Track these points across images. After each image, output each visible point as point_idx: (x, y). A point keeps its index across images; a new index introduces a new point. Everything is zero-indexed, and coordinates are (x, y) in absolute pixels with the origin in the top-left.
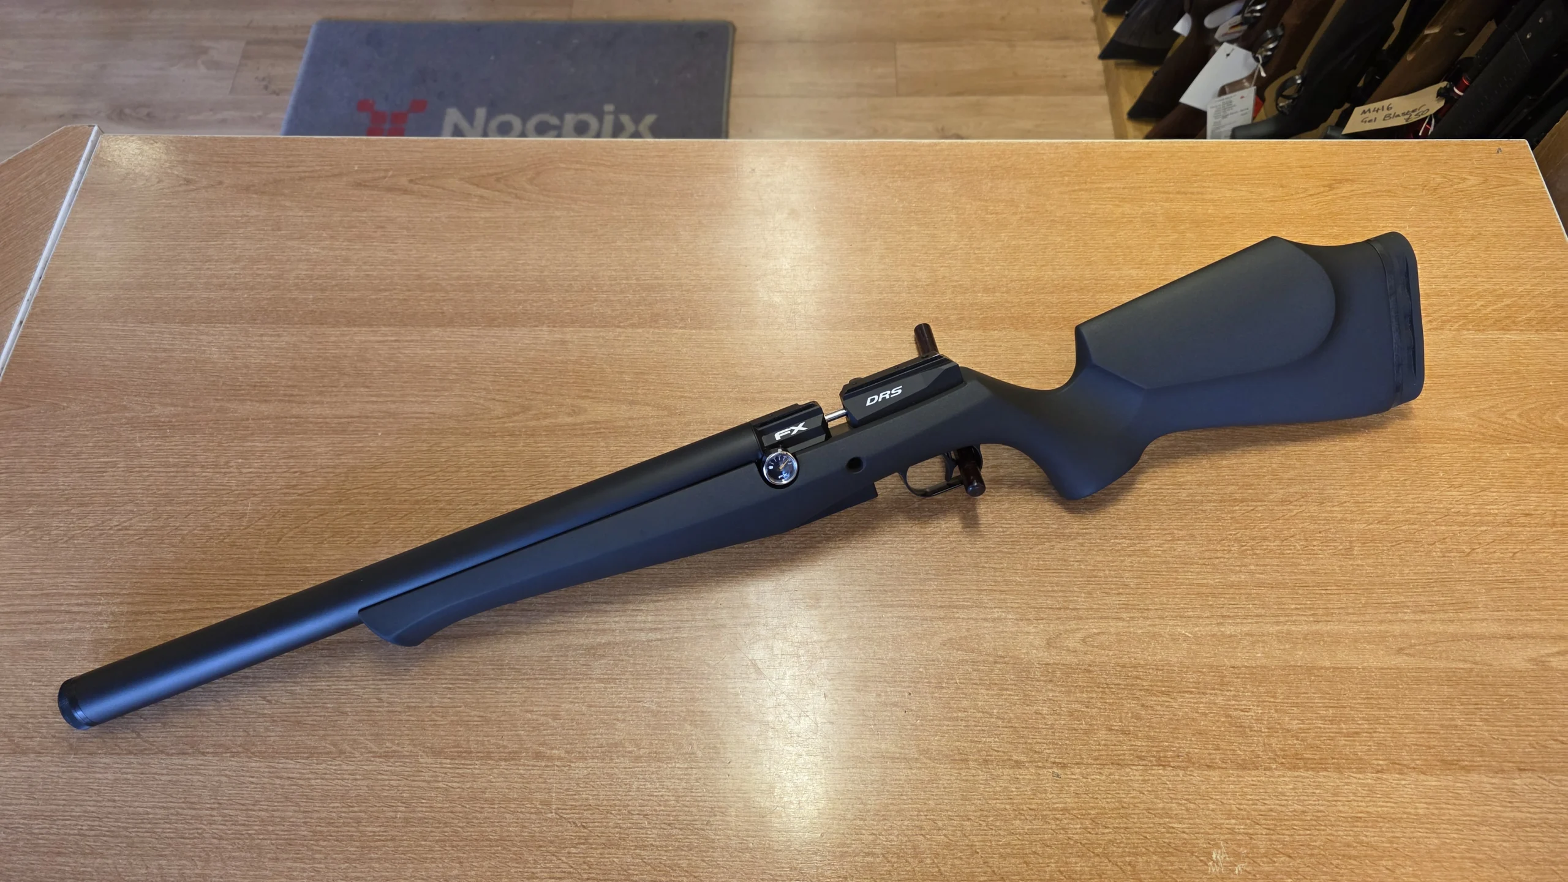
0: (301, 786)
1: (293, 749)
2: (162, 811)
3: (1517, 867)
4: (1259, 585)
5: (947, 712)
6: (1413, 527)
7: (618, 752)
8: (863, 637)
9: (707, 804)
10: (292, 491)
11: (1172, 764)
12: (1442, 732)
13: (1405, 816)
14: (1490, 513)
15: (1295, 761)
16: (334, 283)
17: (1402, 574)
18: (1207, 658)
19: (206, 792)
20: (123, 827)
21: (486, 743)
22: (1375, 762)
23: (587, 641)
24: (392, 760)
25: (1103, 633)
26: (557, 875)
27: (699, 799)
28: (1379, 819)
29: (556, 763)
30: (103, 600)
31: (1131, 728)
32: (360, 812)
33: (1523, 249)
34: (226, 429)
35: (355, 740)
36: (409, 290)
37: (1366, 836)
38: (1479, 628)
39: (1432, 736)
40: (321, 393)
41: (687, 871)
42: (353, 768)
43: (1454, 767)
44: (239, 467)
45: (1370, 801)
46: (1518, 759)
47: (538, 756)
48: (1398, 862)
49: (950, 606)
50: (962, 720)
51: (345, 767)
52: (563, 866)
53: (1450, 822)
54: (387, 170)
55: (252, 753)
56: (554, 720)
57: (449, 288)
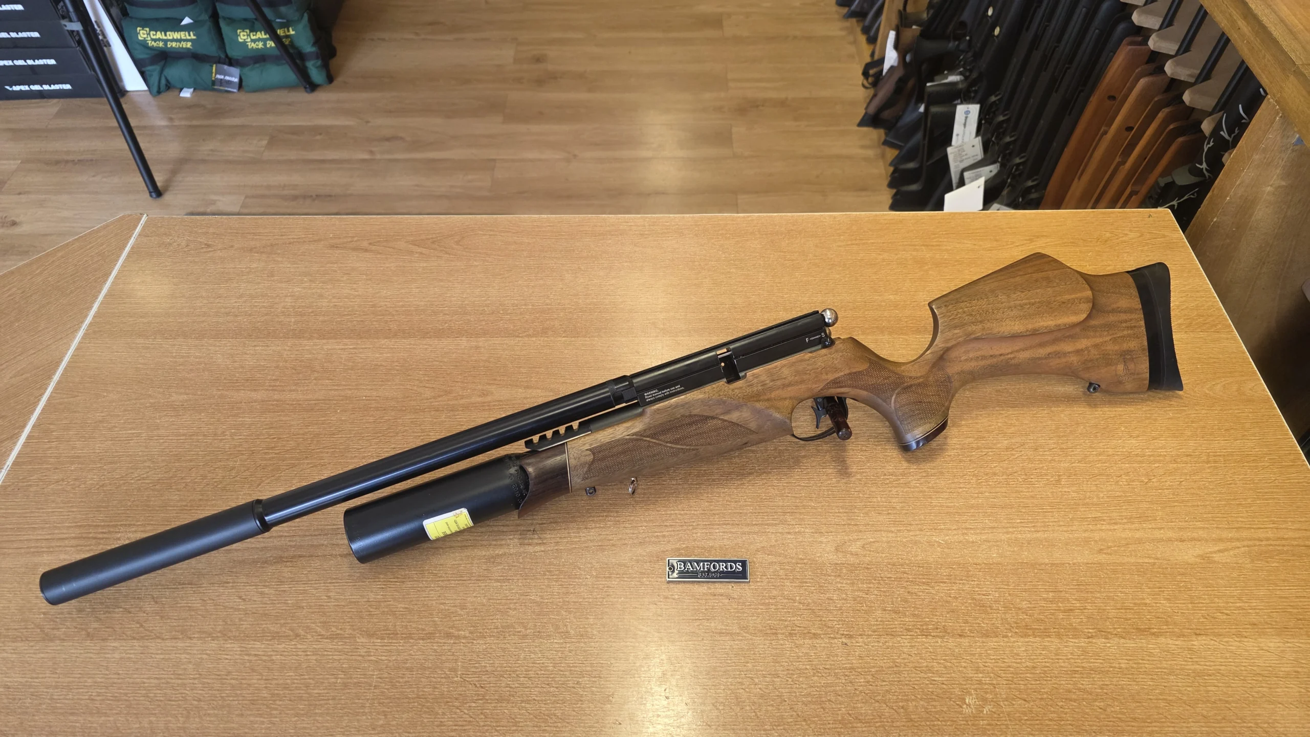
0: (265, 661)
1: (260, 633)
2: (156, 681)
3: (1199, 705)
4: (994, 506)
5: (761, 600)
6: (1105, 465)
7: (510, 632)
9: (577, 669)
10: (271, 451)
11: (932, 634)
12: (1135, 608)
13: (1112, 669)
14: (1161, 455)
15: (1025, 630)
16: (310, 310)
17: (1098, 498)
18: (956, 558)
19: (191, 666)
20: (124, 693)
21: (409, 627)
22: (1086, 630)
23: (488, 553)
24: (335, 641)
25: (878, 542)
26: (460, 723)
27: (571, 665)
28: (1092, 672)
29: (462, 641)
30: (122, 529)
31: (901, 609)
32: (310, 679)
34: (224, 409)
35: (308, 627)
36: (365, 315)
37: (1083, 684)
38: (1158, 534)
39: (1128, 611)
40: (296, 384)
42: (305, 647)
43: (1146, 633)
44: (232, 435)
45: (1084, 659)
46: (1194, 627)
47: (449, 636)
48: (1109, 703)
49: (762, 524)
51: (299, 646)
52: (464, 716)
53: (1146, 673)
54: (353, 237)
55: (229, 637)
56: (462, 609)
57: (394, 313)
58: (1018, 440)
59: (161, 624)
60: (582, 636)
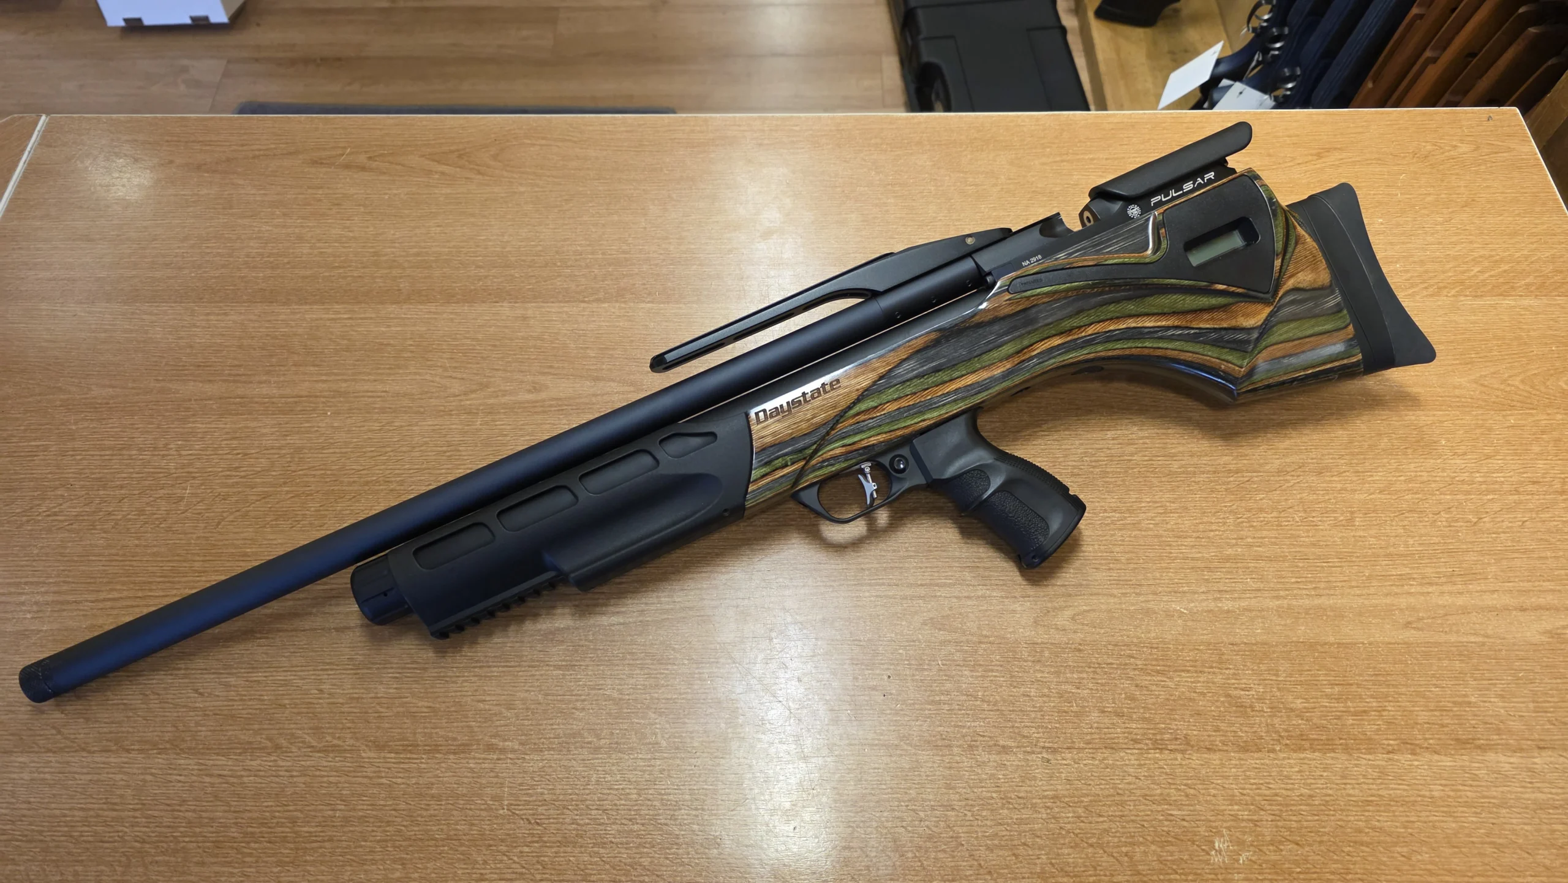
0: (232, 784)
1: (225, 744)
2: (81, 813)
3: (1541, 852)
4: (1258, 558)
5: (929, 696)
6: (1417, 496)
7: (576, 742)
8: (839, 618)
9: (671, 797)
10: (234, 473)
11: (1169, 747)
12: (1455, 709)
13: (1419, 799)
14: (1497, 482)
15: (1300, 742)
16: (286, 260)
17: (1407, 546)
18: (1203, 635)
19: (129, 792)
20: (37, 831)
21: (434, 735)
22: (1385, 742)
24: (331, 755)
25: (1094, 610)
26: (508, 876)
27: (663, 792)
28: (1392, 803)
29: (510, 756)
30: (27, 589)
31: (1125, 710)
32: (296, 810)
33: (1519, 215)
35: (292, 735)
36: (364, 267)
37: (1378, 821)
38: (1490, 600)
39: (1444, 713)
40: (268, 373)
41: (649, 870)
42: (289, 764)
43: (1469, 746)
44: (179, 449)
45: (1382, 784)
46: (1537, 736)
47: (490, 748)
48: (1414, 848)
49: (931, 584)
50: (944, 704)
51: (281, 763)
52: (514, 866)
53: (1467, 805)
54: (345, 148)
55: (181, 749)
56: (509, 709)
57: (406, 265)
58: (1294, 458)
59: (86, 731)
60: (677, 748)
